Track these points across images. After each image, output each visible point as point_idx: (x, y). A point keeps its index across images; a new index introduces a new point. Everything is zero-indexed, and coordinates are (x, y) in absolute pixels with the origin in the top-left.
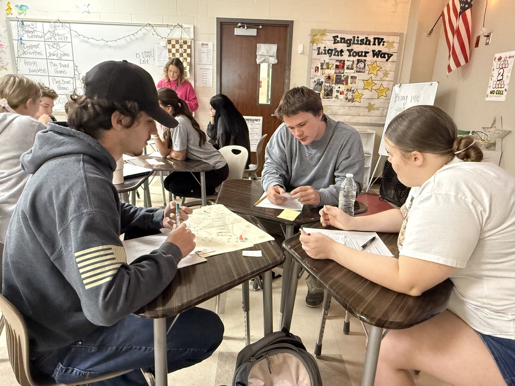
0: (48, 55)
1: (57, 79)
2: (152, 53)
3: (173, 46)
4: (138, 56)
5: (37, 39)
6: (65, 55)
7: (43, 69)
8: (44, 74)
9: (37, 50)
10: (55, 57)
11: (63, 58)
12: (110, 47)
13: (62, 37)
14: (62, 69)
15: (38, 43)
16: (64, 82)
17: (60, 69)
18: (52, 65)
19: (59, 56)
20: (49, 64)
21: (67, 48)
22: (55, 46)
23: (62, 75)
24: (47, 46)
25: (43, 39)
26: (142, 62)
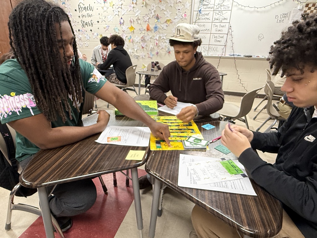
0: (214, 19)
1: (216, 35)
2: (289, 14)
3: (309, 8)
4: (277, 17)
5: (209, 10)
6: (225, 19)
7: (208, 29)
8: (208, 32)
9: (208, 17)
10: (218, 21)
11: (223, 21)
12: (258, 12)
13: (226, 7)
14: (221, 28)
15: (209, 12)
16: (219, 37)
17: (219, 29)
18: (215, 26)
19: (221, 20)
20: (213, 25)
21: (227, 15)
22: (220, 13)
23: (220, 32)
24: (214, 14)
25: (213, 9)
26: (278, 21)
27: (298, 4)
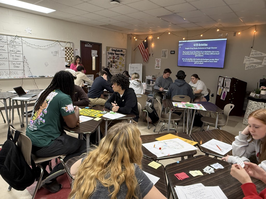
0: (9, 51)
1: (14, 62)
2: (58, 52)
3: (67, 50)
4: (52, 53)
5: (3, 43)
6: (18, 51)
7: (6, 58)
8: (6, 60)
9: (3, 48)
10: (13, 52)
11: (17, 53)
12: (41, 49)
13: (17, 43)
14: (17, 58)
15: (4, 45)
16: (17, 64)
17: (15, 58)
18: (11, 56)
19: (15, 51)
20: (9, 55)
21: (20, 48)
22: (13, 47)
23: (16, 60)
24: (9, 47)
25: (7, 44)
26: (54, 55)
27: (61, 47)
